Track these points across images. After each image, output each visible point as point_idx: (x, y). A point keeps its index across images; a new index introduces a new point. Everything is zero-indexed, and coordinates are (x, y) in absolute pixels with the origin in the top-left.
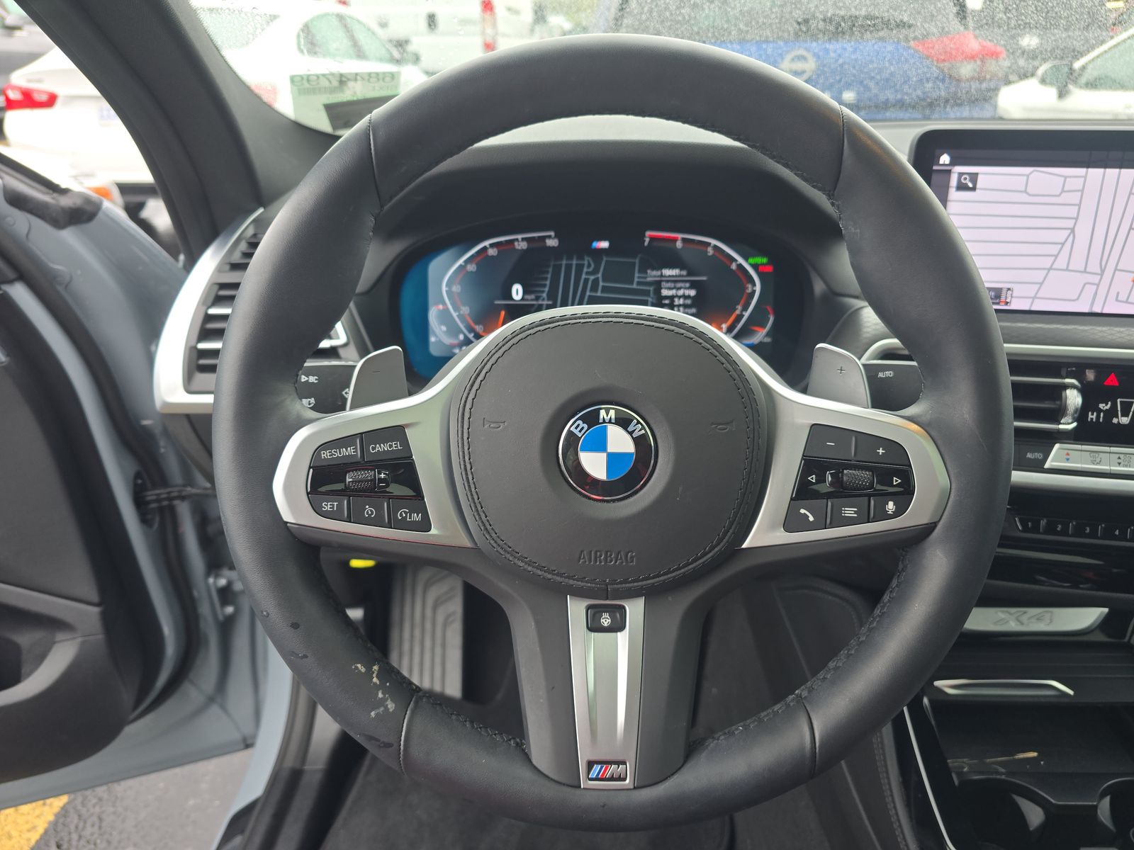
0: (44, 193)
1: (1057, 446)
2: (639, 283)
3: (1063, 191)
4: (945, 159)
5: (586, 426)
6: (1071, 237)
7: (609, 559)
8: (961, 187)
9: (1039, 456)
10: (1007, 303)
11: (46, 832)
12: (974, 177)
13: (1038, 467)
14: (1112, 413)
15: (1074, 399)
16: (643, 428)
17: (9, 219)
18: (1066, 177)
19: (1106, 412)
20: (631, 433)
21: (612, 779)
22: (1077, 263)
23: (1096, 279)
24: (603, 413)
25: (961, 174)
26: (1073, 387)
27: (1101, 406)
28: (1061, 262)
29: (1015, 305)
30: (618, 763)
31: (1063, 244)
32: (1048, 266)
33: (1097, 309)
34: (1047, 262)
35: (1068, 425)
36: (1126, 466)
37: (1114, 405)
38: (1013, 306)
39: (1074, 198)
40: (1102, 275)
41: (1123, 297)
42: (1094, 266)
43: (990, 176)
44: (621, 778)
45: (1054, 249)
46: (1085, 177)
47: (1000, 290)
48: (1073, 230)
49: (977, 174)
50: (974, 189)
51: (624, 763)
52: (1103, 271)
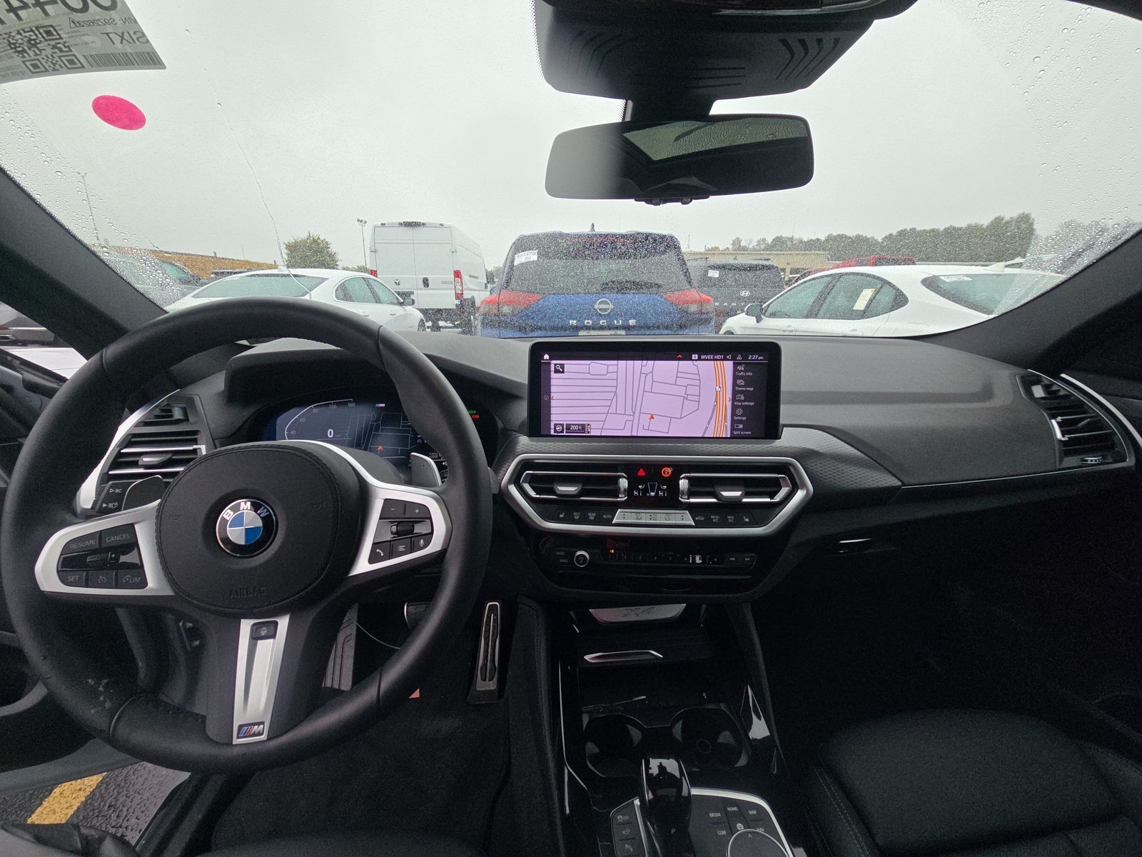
0: (52, 382)
1: (619, 510)
2: (403, 426)
3: (608, 372)
4: (546, 357)
5: (232, 513)
6: (615, 397)
7: (249, 593)
8: (557, 371)
9: (609, 516)
10: (589, 432)
11: (78, 808)
12: (562, 366)
13: (609, 523)
14: (645, 491)
15: (624, 483)
16: (268, 511)
17: (27, 398)
18: (608, 365)
19: (642, 490)
20: (259, 515)
21: (254, 735)
22: (620, 410)
23: (631, 418)
24: (243, 504)
25: (555, 365)
26: (624, 477)
27: (640, 487)
28: (613, 410)
29: (593, 433)
30: (259, 724)
31: (612, 400)
32: (606, 412)
33: (634, 434)
34: (605, 410)
35: (622, 498)
36: (654, 520)
37: (646, 487)
38: (592, 434)
39: (614, 376)
40: (634, 415)
41: (646, 427)
42: (629, 411)
43: (570, 365)
44: (260, 734)
45: (608, 403)
46: (617, 365)
47: (584, 425)
48: (616, 393)
49: (563, 364)
50: (563, 372)
51: (262, 723)
52: (634, 414)
